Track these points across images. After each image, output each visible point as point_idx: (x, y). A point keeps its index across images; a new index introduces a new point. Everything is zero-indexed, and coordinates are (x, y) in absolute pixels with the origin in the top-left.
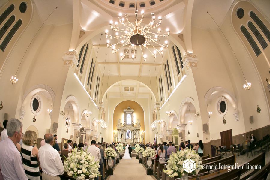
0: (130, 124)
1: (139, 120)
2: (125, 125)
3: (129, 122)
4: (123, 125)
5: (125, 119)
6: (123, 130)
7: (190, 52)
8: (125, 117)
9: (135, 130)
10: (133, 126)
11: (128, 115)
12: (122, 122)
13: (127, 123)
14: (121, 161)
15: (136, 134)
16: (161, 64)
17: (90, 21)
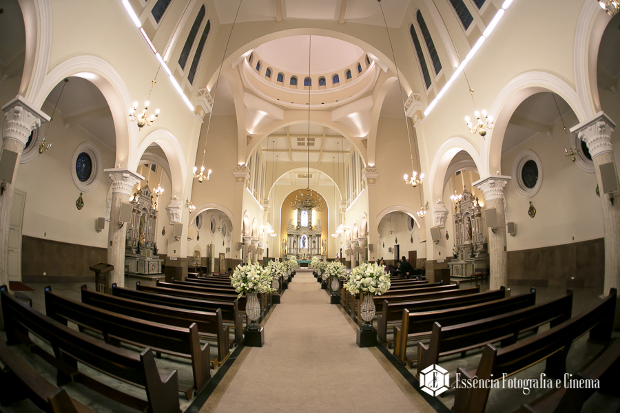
0: (306, 226)
1: (319, 221)
2: (299, 227)
3: (304, 223)
4: (295, 227)
5: (299, 218)
6: (295, 235)
7: (371, 165)
8: (299, 215)
9: (314, 235)
10: (311, 229)
11: (303, 212)
12: (295, 224)
13: (302, 225)
14: (290, 285)
15: (314, 242)
16: (348, 152)
17: (256, 122)
